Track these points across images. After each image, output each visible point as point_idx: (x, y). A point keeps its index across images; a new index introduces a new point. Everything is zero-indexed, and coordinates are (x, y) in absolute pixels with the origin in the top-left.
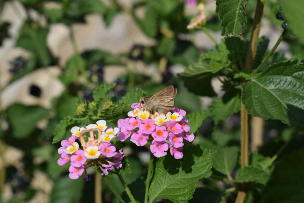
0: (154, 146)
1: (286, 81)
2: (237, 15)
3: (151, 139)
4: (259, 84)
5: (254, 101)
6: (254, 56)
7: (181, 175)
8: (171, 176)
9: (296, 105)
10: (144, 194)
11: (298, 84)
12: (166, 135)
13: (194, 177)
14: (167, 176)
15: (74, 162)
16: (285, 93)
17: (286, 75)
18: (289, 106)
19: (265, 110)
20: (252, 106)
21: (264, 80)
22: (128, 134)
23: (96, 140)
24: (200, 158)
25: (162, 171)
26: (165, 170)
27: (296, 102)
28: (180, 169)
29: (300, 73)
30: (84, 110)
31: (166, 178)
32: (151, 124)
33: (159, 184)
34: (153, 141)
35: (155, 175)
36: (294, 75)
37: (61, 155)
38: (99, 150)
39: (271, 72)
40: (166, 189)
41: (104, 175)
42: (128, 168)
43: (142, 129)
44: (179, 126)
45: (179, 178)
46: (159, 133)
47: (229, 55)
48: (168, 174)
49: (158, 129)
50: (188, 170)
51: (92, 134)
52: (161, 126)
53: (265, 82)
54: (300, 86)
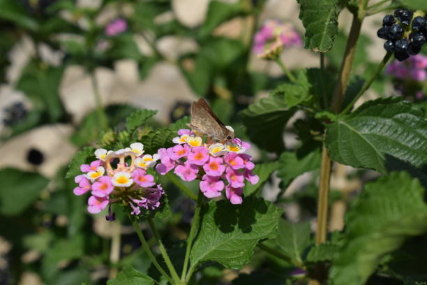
0: (206, 183)
1: (384, 125)
2: (326, 27)
3: (201, 173)
4: (349, 127)
5: (340, 147)
6: (344, 92)
7: (237, 235)
8: (222, 235)
9: (396, 155)
10: (185, 254)
11: (400, 130)
12: (222, 169)
13: (252, 238)
14: (217, 233)
15: (96, 190)
16: (382, 140)
17: (384, 117)
18: (387, 156)
19: (355, 158)
20: (338, 152)
21: (355, 122)
22: (170, 167)
23: (128, 168)
24: (264, 216)
25: (210, 226)
26: (215, 226)
27: (397, 152)
28: (236, 227)
29: (403, 115)
30: (112, 139)
31: (215, 236)
32: (203, 153)
33: (205, 243)
34: (205, 175)
35: (201, 231)
36: (396, 117)
37: (78, 184)
38: (131, 178)
39: (365, 111)
40: (215, 250)
41: (135, 213)
42: (167, 211)
43: (191, 159)
44: (240, 160)
45: (233, 237)
46: (213, 166)
47: (310, 88)
48: (218, 231)
49: (212, 160)
50: (246, 229)
51: (122, 161)
52: (217, 157)
53: (357, 124)
54: (403, 133)
